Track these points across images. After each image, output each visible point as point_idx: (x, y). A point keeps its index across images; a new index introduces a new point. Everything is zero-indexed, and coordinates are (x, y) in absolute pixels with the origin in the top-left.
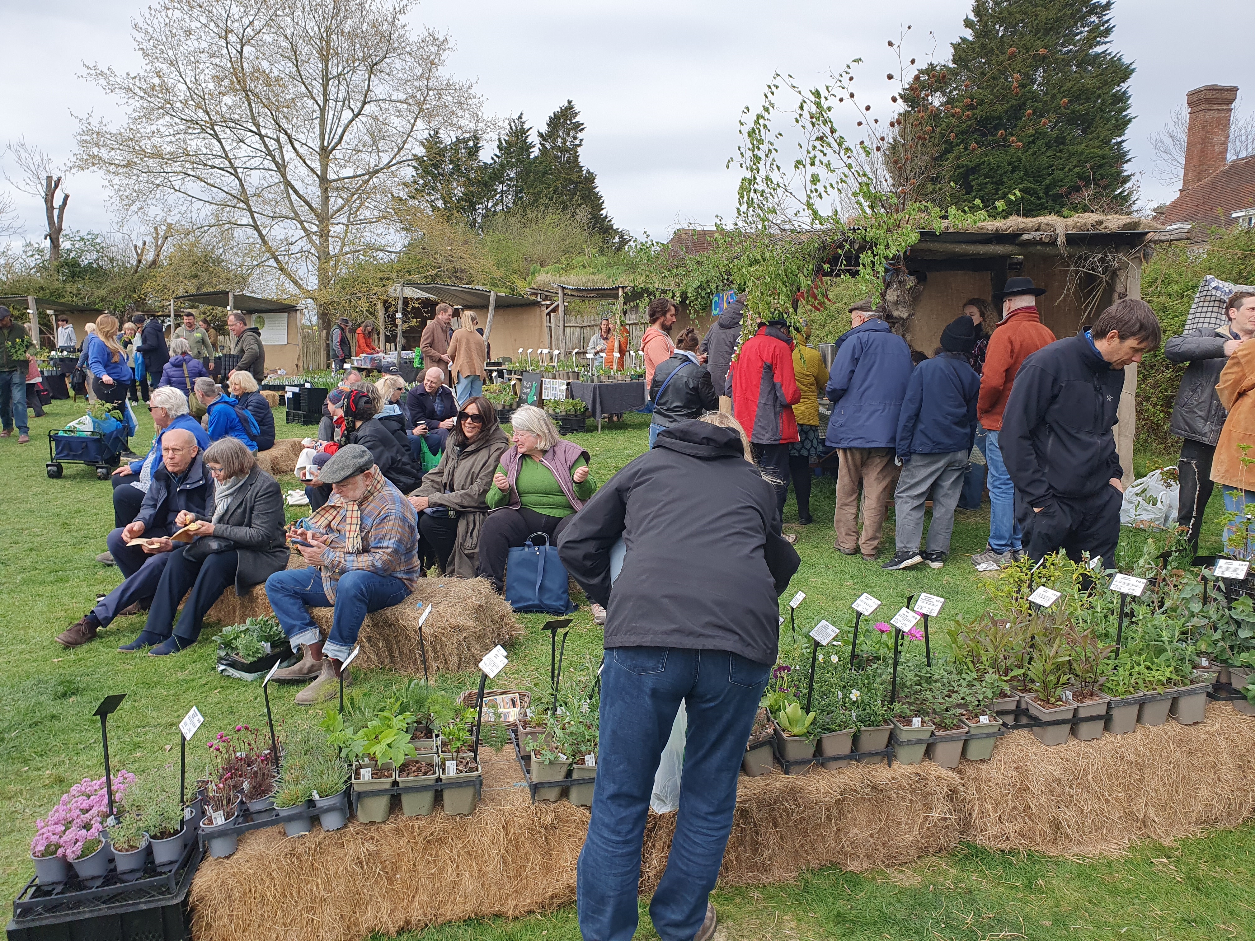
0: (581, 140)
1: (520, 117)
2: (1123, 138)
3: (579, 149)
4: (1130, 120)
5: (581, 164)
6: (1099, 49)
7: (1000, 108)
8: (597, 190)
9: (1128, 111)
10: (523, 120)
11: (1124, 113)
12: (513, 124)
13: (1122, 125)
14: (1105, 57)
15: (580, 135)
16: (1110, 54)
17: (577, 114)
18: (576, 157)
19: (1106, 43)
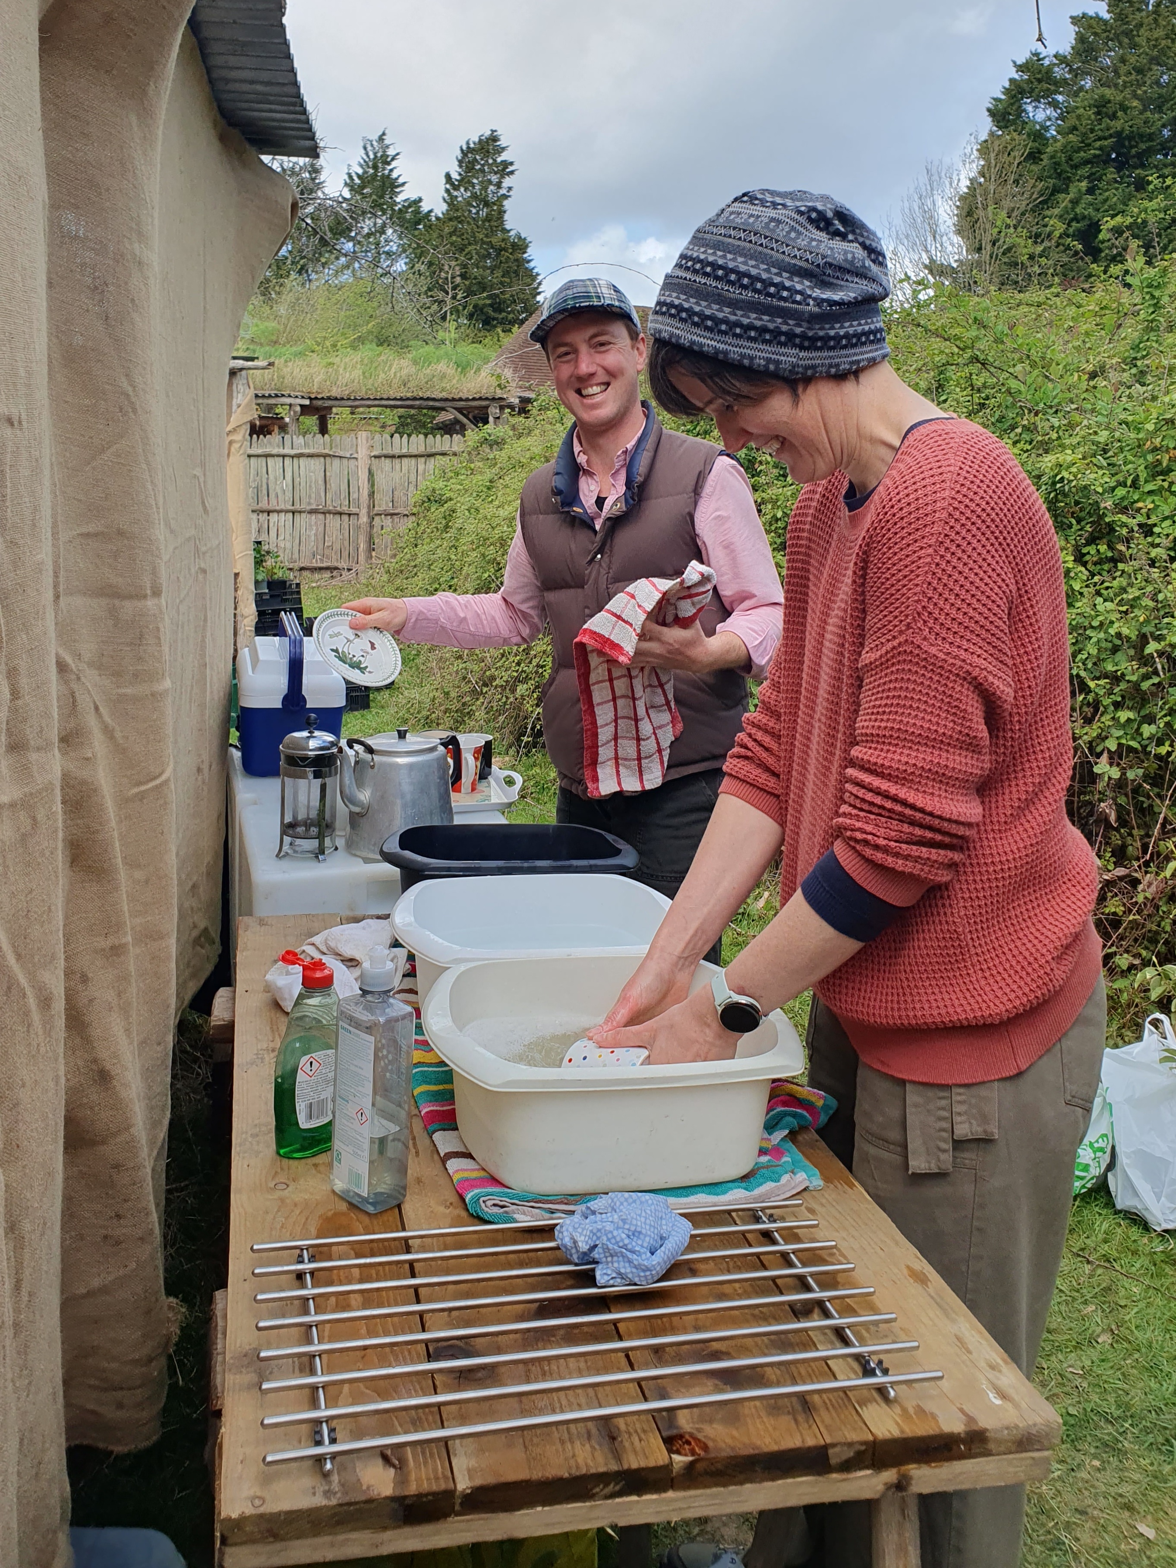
0: (510, 189)
1: (381, 139)
3: (505, 203)
5: (508, 227)
8: (532, 265)
10: (386, 142)
12: (369, 148)
15: (507, 182)
17: (503, 149)
18: (501, 212)
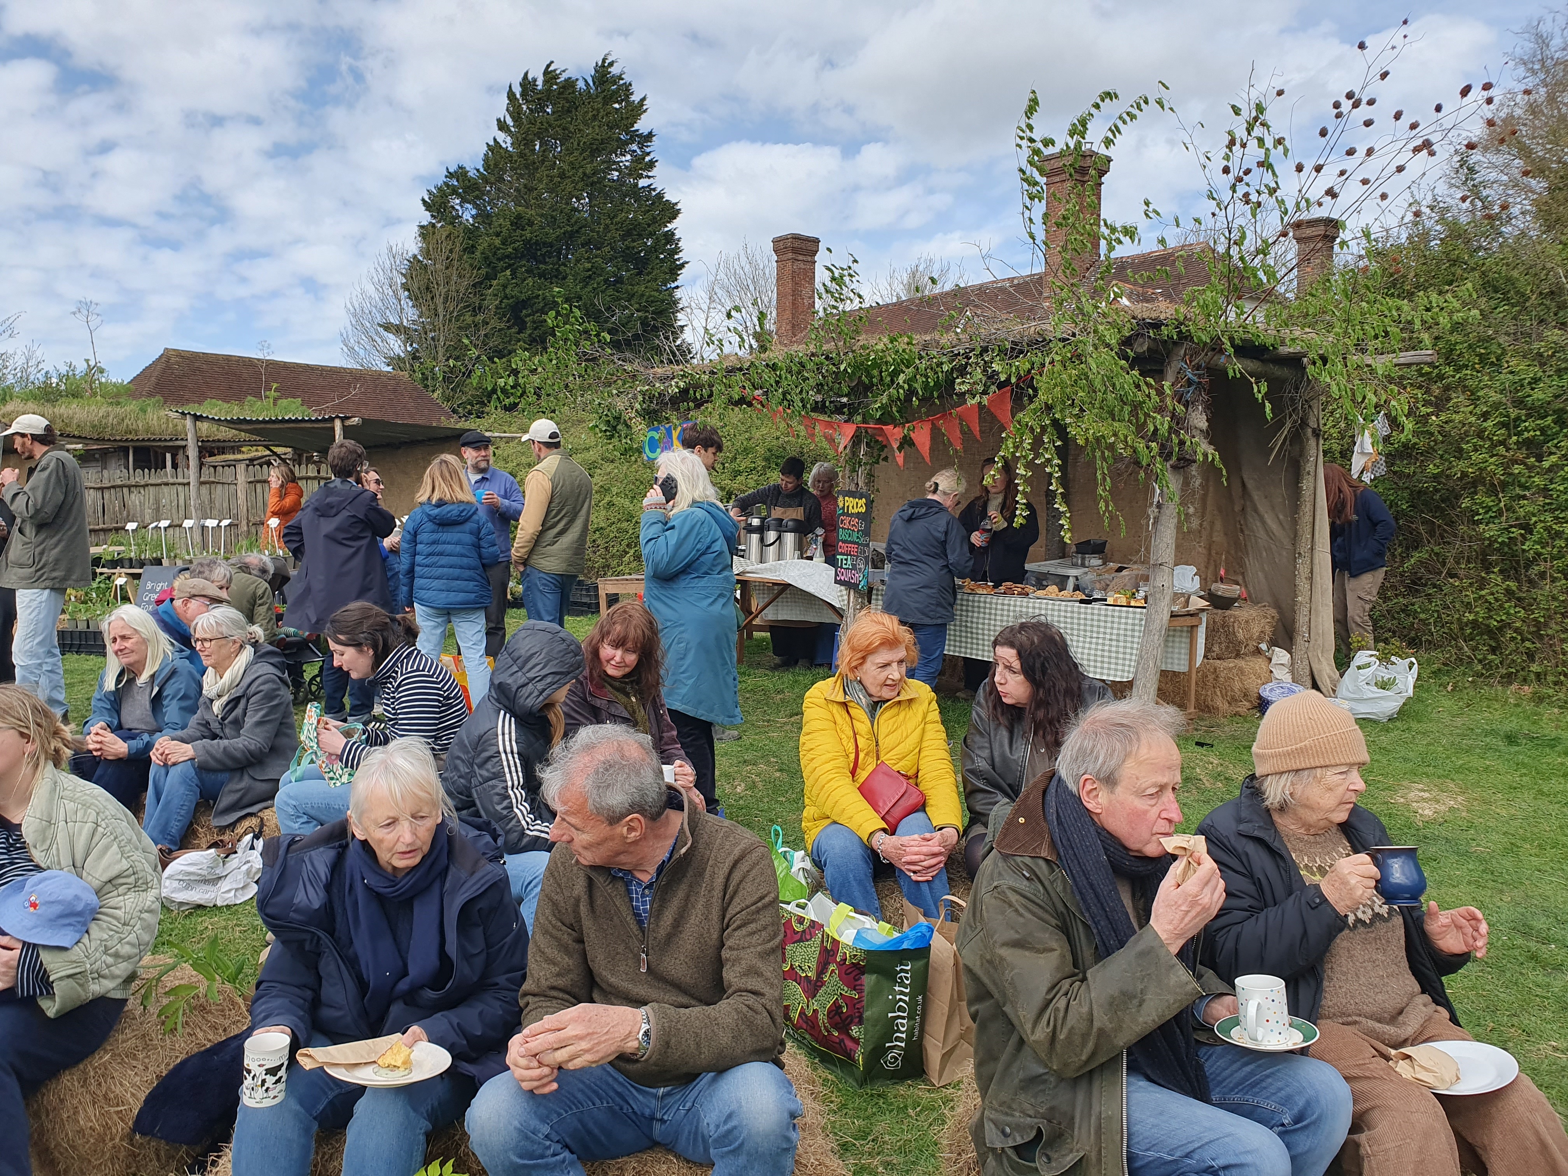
2: (676, 284)
4: (682, 266)
6: (642, 183)
7: (553, 234)
9: (681, 255)
11: (676, 257)
13: (675, 269)
14: (649, 192)
16: (654, 190)
19: (649, 177)
